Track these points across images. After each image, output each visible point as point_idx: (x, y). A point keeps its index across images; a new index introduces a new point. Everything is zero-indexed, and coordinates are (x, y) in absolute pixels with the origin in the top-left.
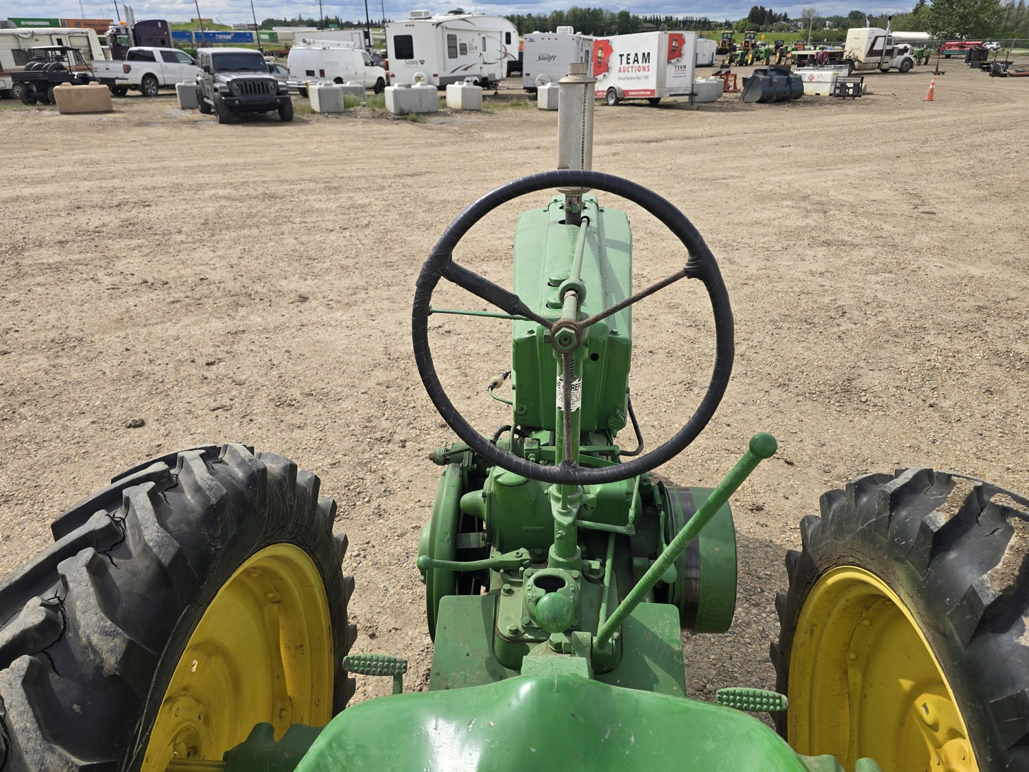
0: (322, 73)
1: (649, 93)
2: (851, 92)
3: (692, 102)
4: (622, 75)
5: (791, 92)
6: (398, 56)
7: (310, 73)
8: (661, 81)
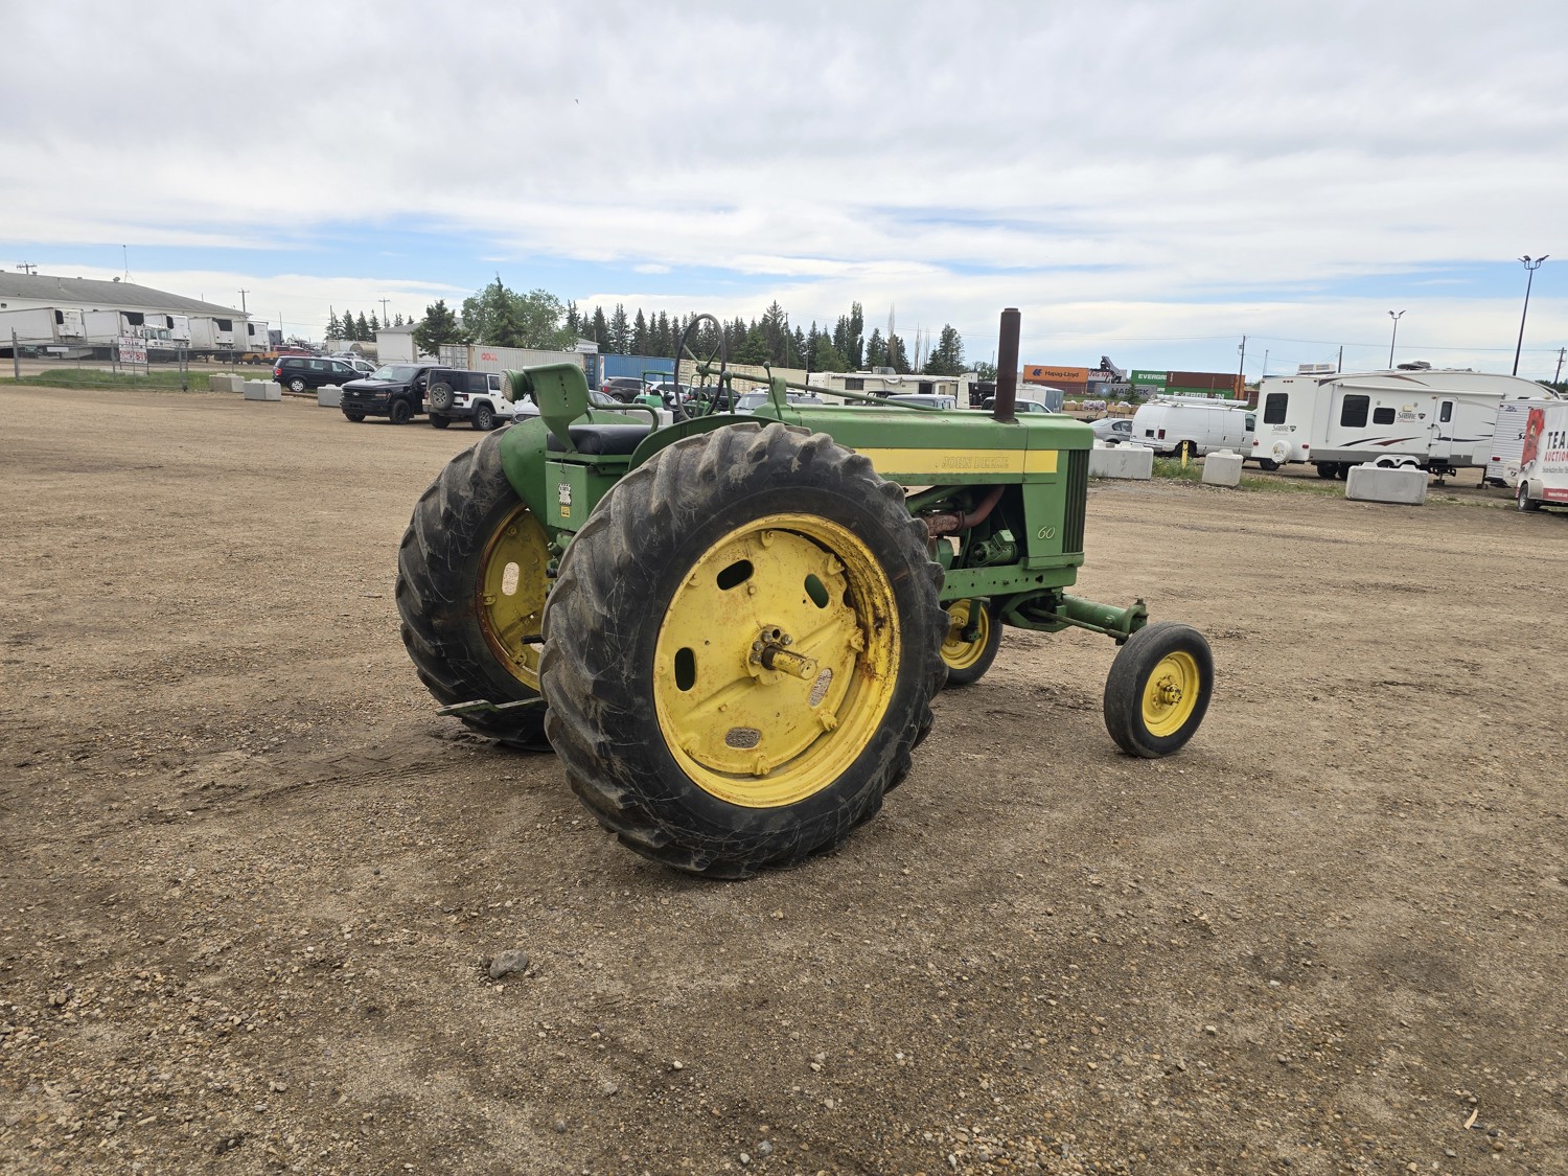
0: (1162, 434)
4: (1550, 465)
6: (1267, 420)
7: (1149, 433)
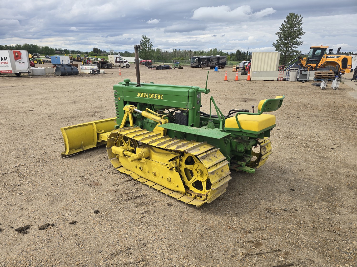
1: (10, 72)
2: (96, 72)
3: (29, 75)
5: (73, 72)
8: (14, 67)
